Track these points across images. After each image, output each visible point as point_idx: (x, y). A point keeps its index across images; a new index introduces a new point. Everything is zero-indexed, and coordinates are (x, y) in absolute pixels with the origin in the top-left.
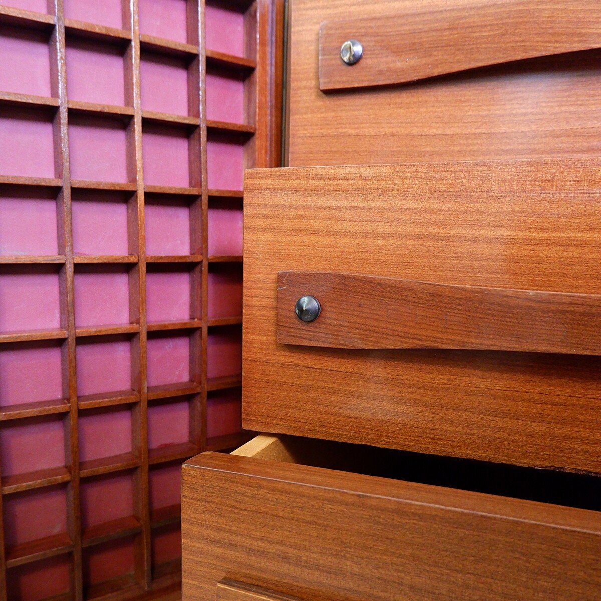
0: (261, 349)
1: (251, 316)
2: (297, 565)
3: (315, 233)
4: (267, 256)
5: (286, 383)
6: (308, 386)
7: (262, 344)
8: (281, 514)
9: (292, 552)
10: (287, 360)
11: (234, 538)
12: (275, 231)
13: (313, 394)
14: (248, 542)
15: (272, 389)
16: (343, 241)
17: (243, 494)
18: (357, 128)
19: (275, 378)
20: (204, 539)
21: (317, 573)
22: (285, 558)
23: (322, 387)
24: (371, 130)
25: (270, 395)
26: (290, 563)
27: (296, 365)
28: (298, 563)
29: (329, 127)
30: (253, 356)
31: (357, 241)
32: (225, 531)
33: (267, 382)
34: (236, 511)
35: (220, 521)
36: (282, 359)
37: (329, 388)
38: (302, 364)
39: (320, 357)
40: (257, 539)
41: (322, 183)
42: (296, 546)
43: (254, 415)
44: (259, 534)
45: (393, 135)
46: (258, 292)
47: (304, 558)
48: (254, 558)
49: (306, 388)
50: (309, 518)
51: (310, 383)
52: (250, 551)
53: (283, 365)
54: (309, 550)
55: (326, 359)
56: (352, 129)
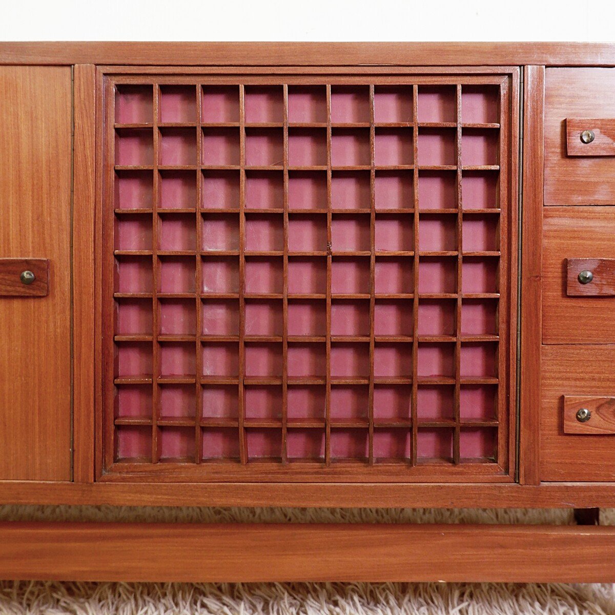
0: (553, 299)
1: (548, 282)
2: (599, 381)
3: (583, 239)
4: (557, 251)
5: (568, 317)
6: (581, 317)
7: (554, 296)
8: (591, 359)
9: (597, 376)
10: (569, 304)
11: (569, 375)
12: (561, 238)
13: (583, 321)
14: (574, 375)
15: (561, 320)
16: (597, 243)
17: (573, 354)
18: (587, 177)
19: (562, 314)
20: (552, 378)
21: (608, 383)
22: (594, 379)
23: (589, 317)
24: (595, 179)
25: (559, 324)
26: (595, 381)
27: (573, 307)
28: (599, 380)
29: (570, 176)
30: (549, 304)
31: (605, 243)
32: (563, 372)
33: (557, 317)
34: (569, 362)
35: (561, 368)
36: (566, 304)
37: (592, 317)
38: (577, 305)
39: (587, 301)
40: (579, 373)
41: (586, 214)
42: (598, 373)
43: (549, 336)
44: (580, 370)
45: (608, 182)
46: (551, 269)
47: (602, 377)
48: (578, 382)
49: (579, 318)
50: (604, 359)
51: (582, 315)
52: (576, 379)
53: (567, 307)
54: (604, 373)
55: (590, 302)
56: (584, 177)
